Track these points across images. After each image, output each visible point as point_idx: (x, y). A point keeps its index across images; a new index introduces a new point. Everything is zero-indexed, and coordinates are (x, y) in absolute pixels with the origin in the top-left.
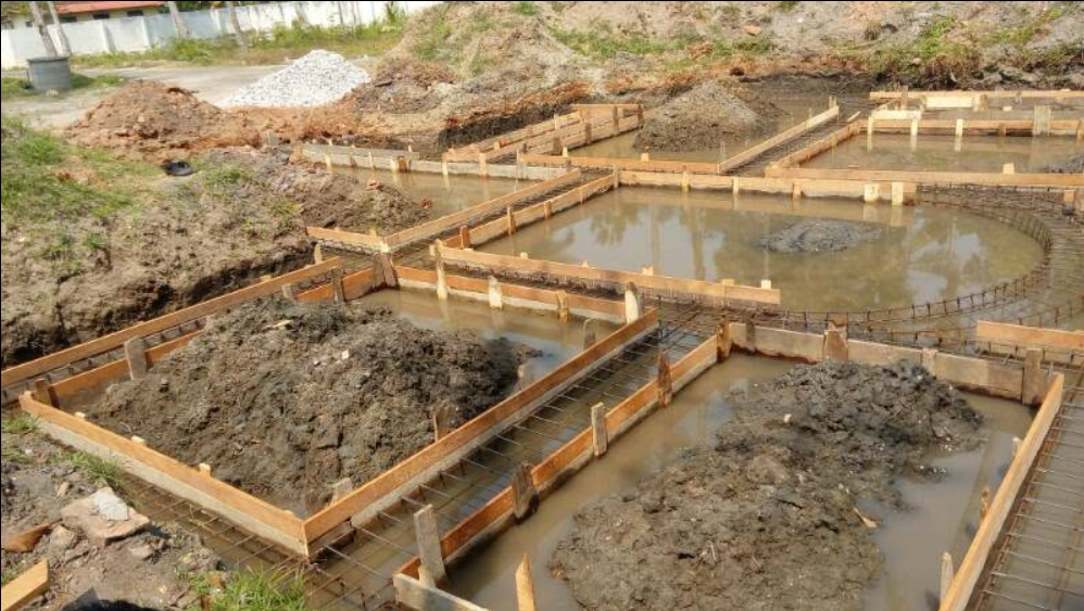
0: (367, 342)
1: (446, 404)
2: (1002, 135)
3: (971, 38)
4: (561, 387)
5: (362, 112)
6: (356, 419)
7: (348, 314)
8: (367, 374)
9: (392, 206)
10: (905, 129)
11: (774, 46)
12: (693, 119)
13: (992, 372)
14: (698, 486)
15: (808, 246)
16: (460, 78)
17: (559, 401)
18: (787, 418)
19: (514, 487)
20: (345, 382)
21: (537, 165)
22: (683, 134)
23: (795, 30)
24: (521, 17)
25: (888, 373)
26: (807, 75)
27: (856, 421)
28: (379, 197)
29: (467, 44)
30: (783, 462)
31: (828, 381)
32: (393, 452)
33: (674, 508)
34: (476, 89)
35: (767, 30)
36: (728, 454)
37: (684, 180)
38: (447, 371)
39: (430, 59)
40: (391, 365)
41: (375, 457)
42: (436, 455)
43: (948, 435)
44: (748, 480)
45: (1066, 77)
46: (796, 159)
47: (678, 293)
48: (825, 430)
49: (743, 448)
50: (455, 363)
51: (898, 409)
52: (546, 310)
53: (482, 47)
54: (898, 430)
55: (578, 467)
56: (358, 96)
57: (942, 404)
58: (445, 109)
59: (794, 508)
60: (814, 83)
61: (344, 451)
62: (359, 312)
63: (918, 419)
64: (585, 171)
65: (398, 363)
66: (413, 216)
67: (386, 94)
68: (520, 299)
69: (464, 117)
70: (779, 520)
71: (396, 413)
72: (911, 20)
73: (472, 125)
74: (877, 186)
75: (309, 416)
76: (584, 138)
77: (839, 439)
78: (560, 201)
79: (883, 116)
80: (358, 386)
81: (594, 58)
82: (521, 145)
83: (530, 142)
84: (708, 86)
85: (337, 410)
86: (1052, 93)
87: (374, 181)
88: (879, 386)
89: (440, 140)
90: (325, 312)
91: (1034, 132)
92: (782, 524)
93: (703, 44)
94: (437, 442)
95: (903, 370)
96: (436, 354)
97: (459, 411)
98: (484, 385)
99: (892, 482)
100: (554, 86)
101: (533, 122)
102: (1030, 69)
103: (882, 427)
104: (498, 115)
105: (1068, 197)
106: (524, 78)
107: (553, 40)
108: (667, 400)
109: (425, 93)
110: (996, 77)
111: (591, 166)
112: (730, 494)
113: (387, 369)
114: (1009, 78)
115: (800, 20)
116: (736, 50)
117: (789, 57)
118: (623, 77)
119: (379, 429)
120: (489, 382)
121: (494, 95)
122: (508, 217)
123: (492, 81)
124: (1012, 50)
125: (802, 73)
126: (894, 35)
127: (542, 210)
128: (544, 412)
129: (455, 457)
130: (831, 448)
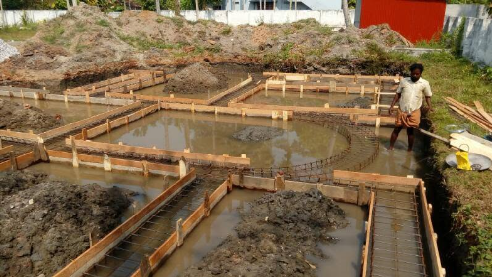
0: (44, 194)
1: (93, 226)
2: (318, 92)
3: (301, 52)
4: (153, 211)
5: (16, 69)
6: (40, 238)
7: (24, 177)
8: (46, 212)
9: (40, 118)
10: (280, 88)
11: (222, 50)
12: (192, 80)
13: (346, 193)
14: (237, 258)
15: (254, 138)
16: (70, 55)
17: (153, 219)
18: (266, 219)
19: (141, 269)
20: (32, 217)
21: (117, 98)
22: (187, 86)
23: (230, 44)
24: (102, 27)
25: (308, 195)
26: (236, 63)
27: (298, 218)
28: (32, 113)
29: (73, 38)
30: (273, 241)
31: (283, 201)
32: (65, 255)
33: (228, 271)
34: (80, 60)
35: (218, 43)
36: (246, 239)
37: (193, 107)
38: (91, 207)
39: (52, 44)
40: (59, 206)
41: (53, 259)
42: (91, 255)
43: (334, 222)
44: (261, 252)
45: (337, 69)
46: (240, 99)
47: (203, 160)
48: (283, 223)
49: (253, 235)
50: (94, 202)
51: (314, 211)
52: (137, 172)
53: (81, 40)
54: (315, 221)
55: (170, 253)
56: (14, 60)
57: (330, 208)
58: (65, 68)
59: (285, 264)
60: (240, 67)
61: (34, 257)
62: (30, 176)
63: (322, 215)
64: (143, 102)
65: (64, 205)
66: (52, 123)
67: (30, 60)
68: (122, 166)
69: (74, 74)
70: (279, 271)
71: (65, 233)
72: (277, 43)
73: (78, 77)
74: (277, 112)
75: (11, 238)
76: (138, 86)
77: (291, 227)
78: (132, 116)
79: (270, 82)
80: (41, 219)
81: (139, 49)
82: (107, 88)
83: (111, 87)
84: (196, 65)
85: (27, 234)
86: (333, 76)
87: (27, 105)
88: (305, 201)
89: (61, 84)
90: (11, 177)
91: (330, 91)
92: (281, 273)
93: (191, 47)
94: (92, 247)
95: (314, 194)
96: (83, 198)
97: (100, 229)
98: (111, 213)
99: (317, 246)
100: (120, 61)
101: (110, 77)
102: (324, 66)
103: (308, 220)
104: (92, 73)
105: (351, 118)
106: (105, 56)
107: (118, 39)
108: (208, 214)
109: (52, 61)
110: (311, 68)
111: (145, 100)
112: (254, 260)
113: (57, 208)
114: (316, 69)
115: (232, 40)
116: (205, 51)
117: (228, 55)
118: (154, 59)
119: (55, 243)
120: (113, 211)
121: (90, 63)
122: (107, 124)
123: (88, 56)
124: (317, 58)
125: (234, 63)
126: (271, 49)
127: (124, 120)
128: (147, 225)
129: (102, 254)
130: (288, 232)
